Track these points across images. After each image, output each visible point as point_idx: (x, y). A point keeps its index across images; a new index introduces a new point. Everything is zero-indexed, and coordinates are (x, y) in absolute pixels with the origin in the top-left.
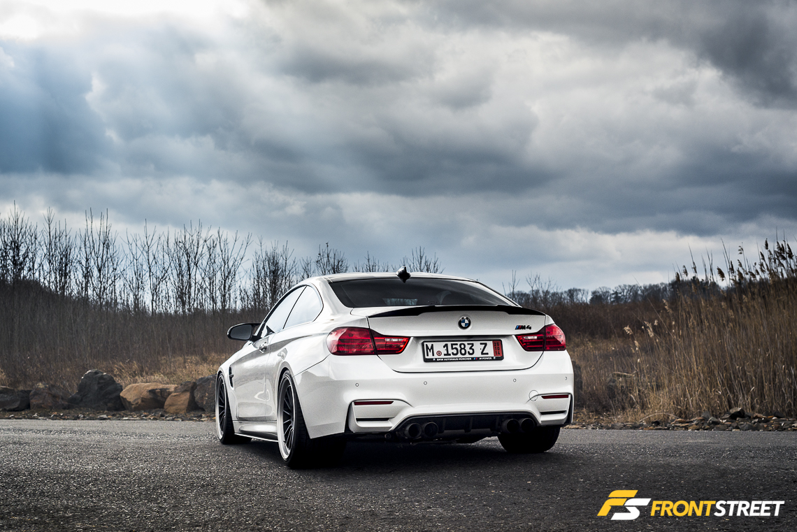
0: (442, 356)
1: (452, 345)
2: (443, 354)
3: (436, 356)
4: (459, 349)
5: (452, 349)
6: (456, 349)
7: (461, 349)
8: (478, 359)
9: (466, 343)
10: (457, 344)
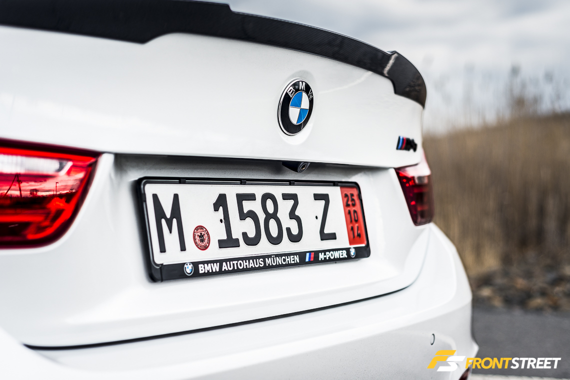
0: (214, 252)
1: (241, 198)
2: (214, 244)
3: (193, 254)
4: (262, 217)
5: (243, 216)
6: (252, 215)
7: (269, 216)
8: (313, 259)
9: (277, 191)
10: (252, 197)
